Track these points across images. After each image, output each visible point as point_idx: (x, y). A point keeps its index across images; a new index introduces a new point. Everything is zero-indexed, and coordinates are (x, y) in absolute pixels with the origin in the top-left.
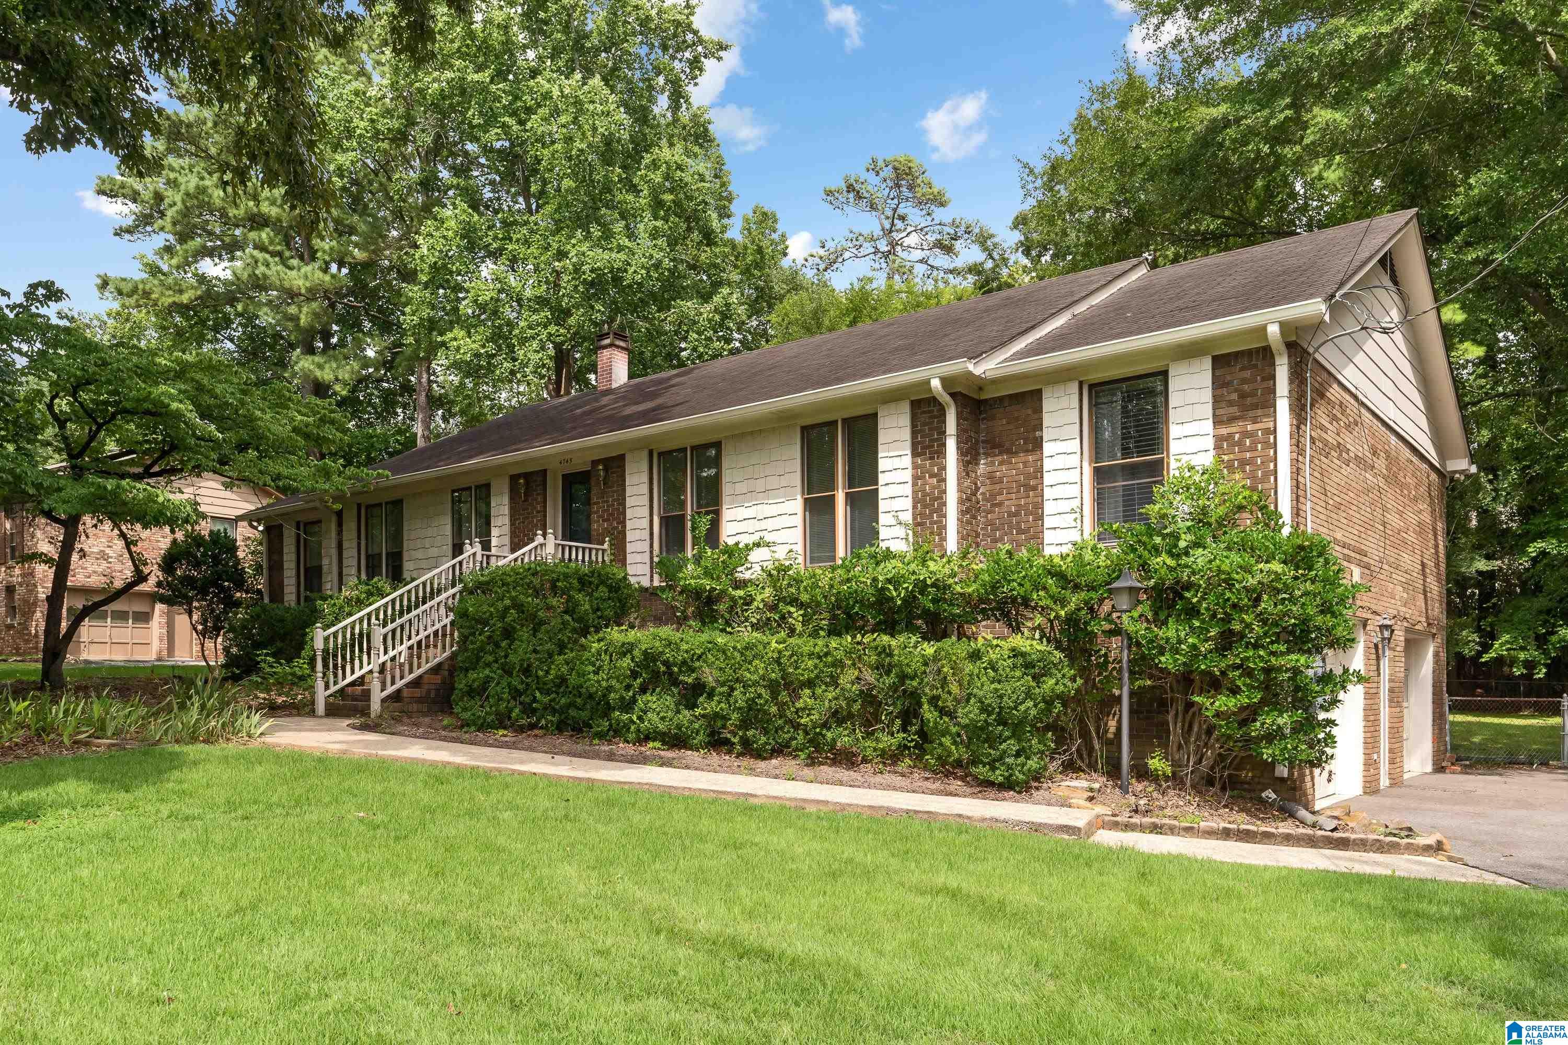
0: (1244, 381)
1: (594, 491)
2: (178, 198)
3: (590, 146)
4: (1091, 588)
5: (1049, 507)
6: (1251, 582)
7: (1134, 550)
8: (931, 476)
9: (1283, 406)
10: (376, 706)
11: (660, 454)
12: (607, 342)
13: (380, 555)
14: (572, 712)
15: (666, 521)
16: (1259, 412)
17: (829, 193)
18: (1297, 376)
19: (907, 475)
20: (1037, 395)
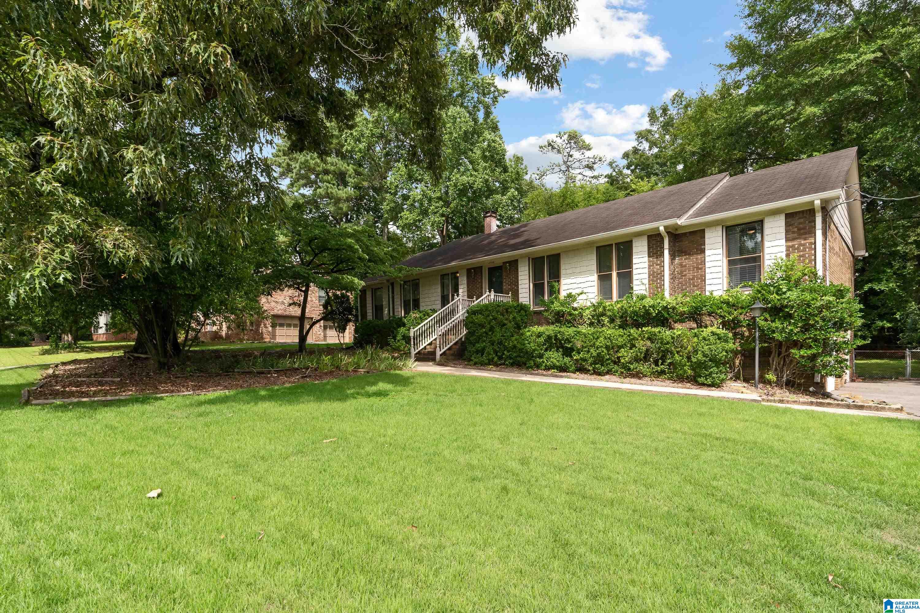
0: (800, 223)
1: (504, 274)
2: (297, 165)
3: (459, 135)
4: (742, 308)
5: (708, 276)
6: (818, 304)
7: (760, 292)
8: (657, 265)
9: (819, 233)
10: (438, 357)
11: (533, 259)
12: (489, 214)
13: (410, 300)
14: (519, 359)
15: (535, 285)
16: (807, 236)
17: (541, 147)
18: (824, 221)
19: (646, 265)
20: (703, 231)
